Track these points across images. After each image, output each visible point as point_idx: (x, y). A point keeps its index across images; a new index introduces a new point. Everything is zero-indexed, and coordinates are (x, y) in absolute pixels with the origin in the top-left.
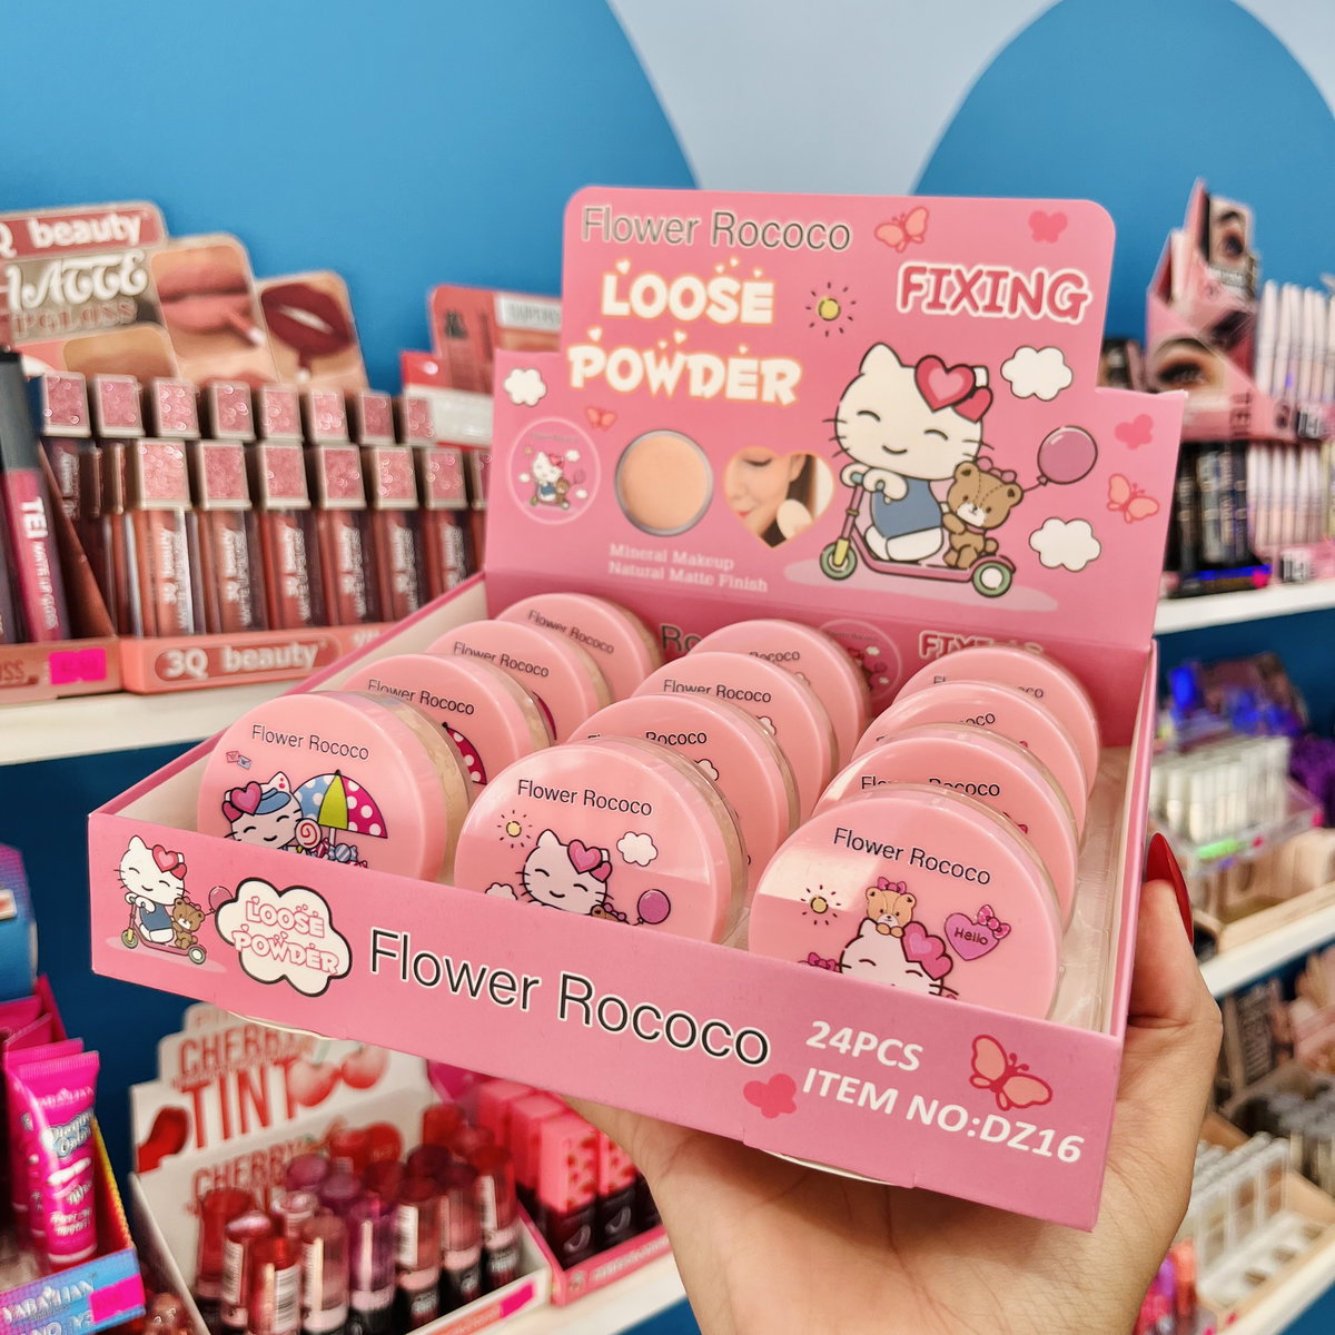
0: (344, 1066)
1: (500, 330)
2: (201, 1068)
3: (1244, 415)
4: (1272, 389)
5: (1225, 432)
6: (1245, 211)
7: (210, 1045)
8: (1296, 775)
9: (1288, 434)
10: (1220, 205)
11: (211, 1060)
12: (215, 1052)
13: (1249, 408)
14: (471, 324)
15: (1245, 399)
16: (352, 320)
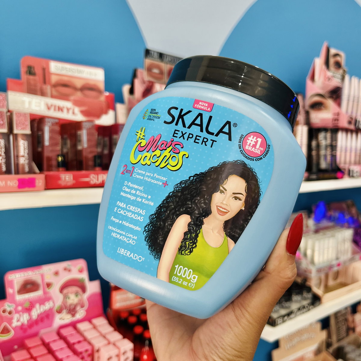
5: (330, 125)
6: (342, 54)
8: (355, 241)
9: (352, 127)
10: (333, 51)
13: (338, 118)
14: (38, 71)
15: (337, 114)
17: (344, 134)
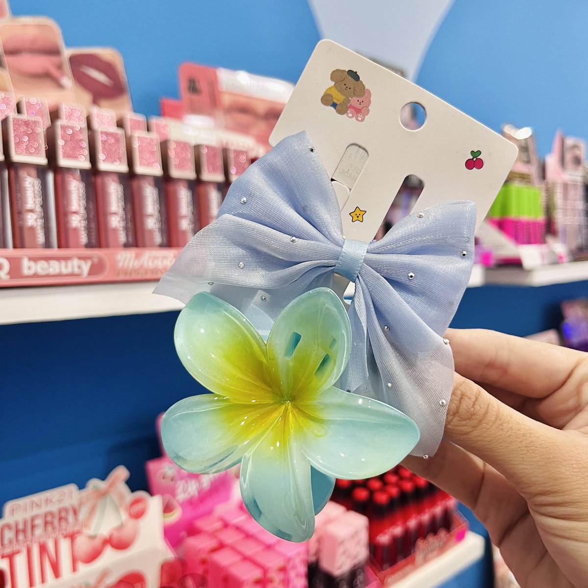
0: (111, 536)
2: (15, 542)
7: (21, 527)
11: (21, 537)
12: (24, 531)
14: (204, 86)
16: (125, 79)
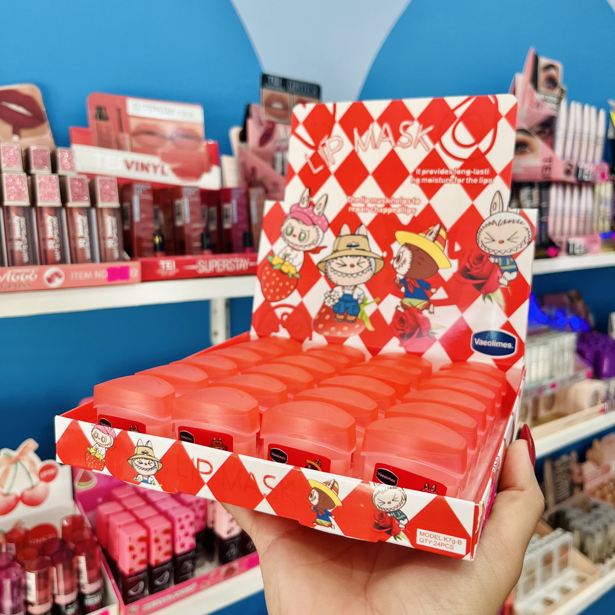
0: (22, 495)
1: (128, 116)
3: (548, 168)
4: (564, 156)
5: (539, 177)
6: (559, 65)
8: (580, 352)
9: (572, 179)
10: (543, 61)
13: (550, 165)
14: (111, 113)
15: (549, 160)
16: (43, 109)
17: (560, 191)
